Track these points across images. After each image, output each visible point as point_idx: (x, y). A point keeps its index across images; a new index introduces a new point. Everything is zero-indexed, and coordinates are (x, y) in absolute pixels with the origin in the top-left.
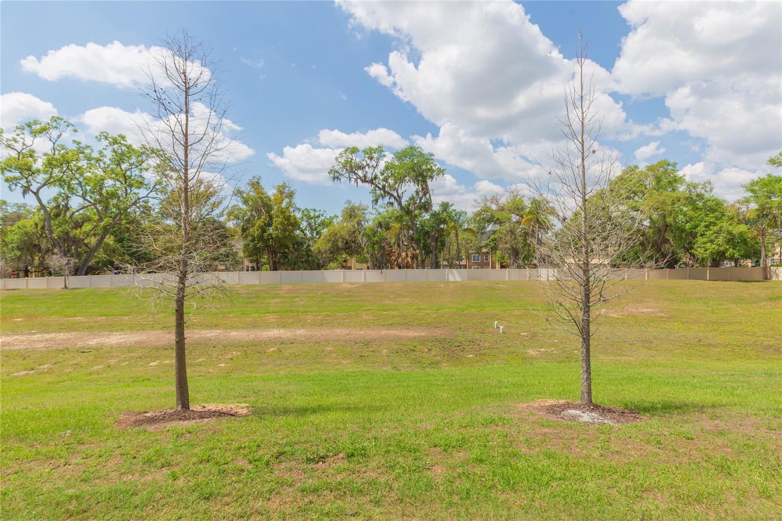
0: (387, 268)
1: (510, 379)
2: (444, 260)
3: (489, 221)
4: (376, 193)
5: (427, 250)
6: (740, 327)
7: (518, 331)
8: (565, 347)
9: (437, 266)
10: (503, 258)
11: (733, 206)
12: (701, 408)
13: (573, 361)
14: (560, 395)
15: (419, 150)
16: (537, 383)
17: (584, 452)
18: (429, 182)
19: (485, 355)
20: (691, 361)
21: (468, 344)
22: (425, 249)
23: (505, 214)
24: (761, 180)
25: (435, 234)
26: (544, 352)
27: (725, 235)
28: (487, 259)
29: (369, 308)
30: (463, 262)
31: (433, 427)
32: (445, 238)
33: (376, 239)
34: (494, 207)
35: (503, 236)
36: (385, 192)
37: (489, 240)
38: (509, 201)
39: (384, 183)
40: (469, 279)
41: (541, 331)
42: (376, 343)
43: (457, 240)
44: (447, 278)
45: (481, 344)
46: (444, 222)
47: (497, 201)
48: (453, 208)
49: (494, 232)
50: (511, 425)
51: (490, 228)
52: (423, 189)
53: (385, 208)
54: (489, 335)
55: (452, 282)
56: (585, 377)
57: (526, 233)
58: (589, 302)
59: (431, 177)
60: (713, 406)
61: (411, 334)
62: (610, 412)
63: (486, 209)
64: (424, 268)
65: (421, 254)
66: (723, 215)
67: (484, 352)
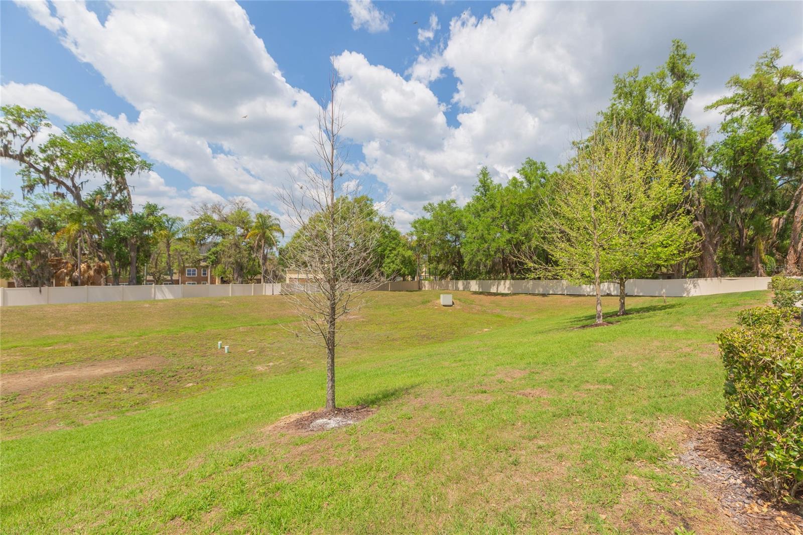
0: (50, 285)
1: (244, 402)
2: (148, 274)
3: (211, 231)
4: (29, 176)
5: (124, 262)
6: (409, 324)
7: (245, 348)
8: (292, 358)
9: (138, 281)
10: (224, 273)
11: (404, 236)
12: (406, 390)
13: (300, 369)
14: (300, 407)
15: (112, 131)
16: (274, 399)
17: (342, 459)
18: (128, 175)
19: (208, 380)
20: (385, 354)
21: (185, 371)
22: (120, 261)
23: (229, 226)
24: (419, 220)
25: (137, 241)
26: (272, 366)
27: (400, 257)
28: (205, 274)
29: (14, 344)
30: (175, 277)
31: (164, 492)
32: (150, 248)
33: (28, 243)
34: (216, 217)
35: (226, 250)
36: (49, 177)
37: (210, 253)
38: (233, 212)
39: (47, 164)
40: (184, 297)
41: (269, 346)
42: (32, 394)
43: (168, 251)
44: (153, 296)
45: (203, 369)
46: (151, 227)
47: (219, 211)
48: (163, 212)
49: (216, 245)
50: (264, 456)
51: (210, 239)
52: (117, 183)
53: (48, 200)
54: (212, 357)
55: (160, 301)
56: (330, 385)
57: (250, 247)
58: (334, 315)
59: (132, 170)
60: (412, 387)
61: (99, 371)
62: (349, 412)
63: (207, 219)
64: (118, 285)
65: (114, 267)
66: (400, 243)
67: (206, 377)
